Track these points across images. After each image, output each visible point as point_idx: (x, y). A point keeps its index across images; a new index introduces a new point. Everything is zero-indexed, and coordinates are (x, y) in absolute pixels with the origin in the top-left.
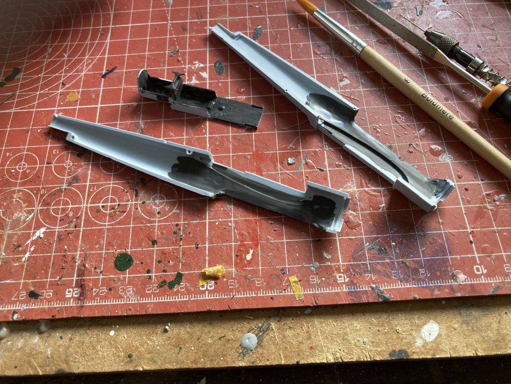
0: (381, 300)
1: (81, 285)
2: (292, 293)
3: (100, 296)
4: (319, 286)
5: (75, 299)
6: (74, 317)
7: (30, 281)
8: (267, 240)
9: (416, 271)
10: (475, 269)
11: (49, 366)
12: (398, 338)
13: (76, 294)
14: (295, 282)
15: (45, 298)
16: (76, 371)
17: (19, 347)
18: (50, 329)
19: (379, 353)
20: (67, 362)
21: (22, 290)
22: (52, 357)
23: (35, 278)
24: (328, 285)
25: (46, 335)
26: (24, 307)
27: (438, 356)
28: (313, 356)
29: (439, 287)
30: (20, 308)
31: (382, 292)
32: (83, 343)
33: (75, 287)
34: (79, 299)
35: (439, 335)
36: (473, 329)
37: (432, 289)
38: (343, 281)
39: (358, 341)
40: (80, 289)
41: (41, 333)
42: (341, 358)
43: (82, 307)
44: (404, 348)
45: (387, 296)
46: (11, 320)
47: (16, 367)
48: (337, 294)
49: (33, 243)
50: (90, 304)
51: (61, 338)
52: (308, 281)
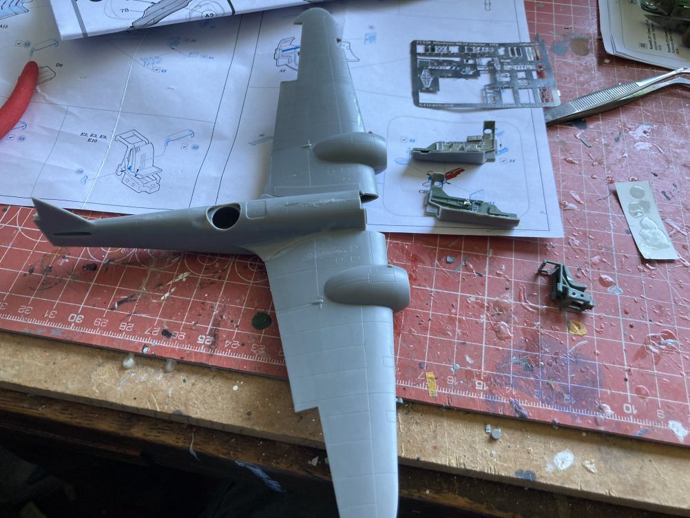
0: (517, 416)
1: (214, 334)
2: (426, 389)
3: (232, 349)
4: (455, 388)
5: (206, 346)
6: (201, 363)
7: (165, 320)
8: (410, 331)
9: (560, 396)
10: (624, 408)
11: (167, 405)
12: (528, 459)
13: (208, 342)
14: (431, 378)
15: (177, 339)
16: (194, 416)
17: (142, 380)
18: (174, 370)
19: (505, 469)
20: (186, 405)
21: (156, 327)
22: (172, 397)
23: (171, 318)
24: (464, 389)
25: (170, 375)
26: (155, 343)
27: (567, 486)
28: (435, 456)
29: (582, 417)
30: (151, 343)
31: (520, 408)
32: (205, 391)
33: (208, 335)
34: (210, 347)
35: (573, 466)
36: (610, 467)
37: (574, 417)
38: (481, 389)
39: (486, 452)
40: (212, 338)
41: (166, 372)
42: (464, 465)
43: (212, 355)
44: (532, 470)
45: (525, 413)
46: (141, 352)
47: (135, 399)
48: (473, 399)
49: (175, 284)
50: (220, 354)
51: (184, 381)
52: (445, 381)
